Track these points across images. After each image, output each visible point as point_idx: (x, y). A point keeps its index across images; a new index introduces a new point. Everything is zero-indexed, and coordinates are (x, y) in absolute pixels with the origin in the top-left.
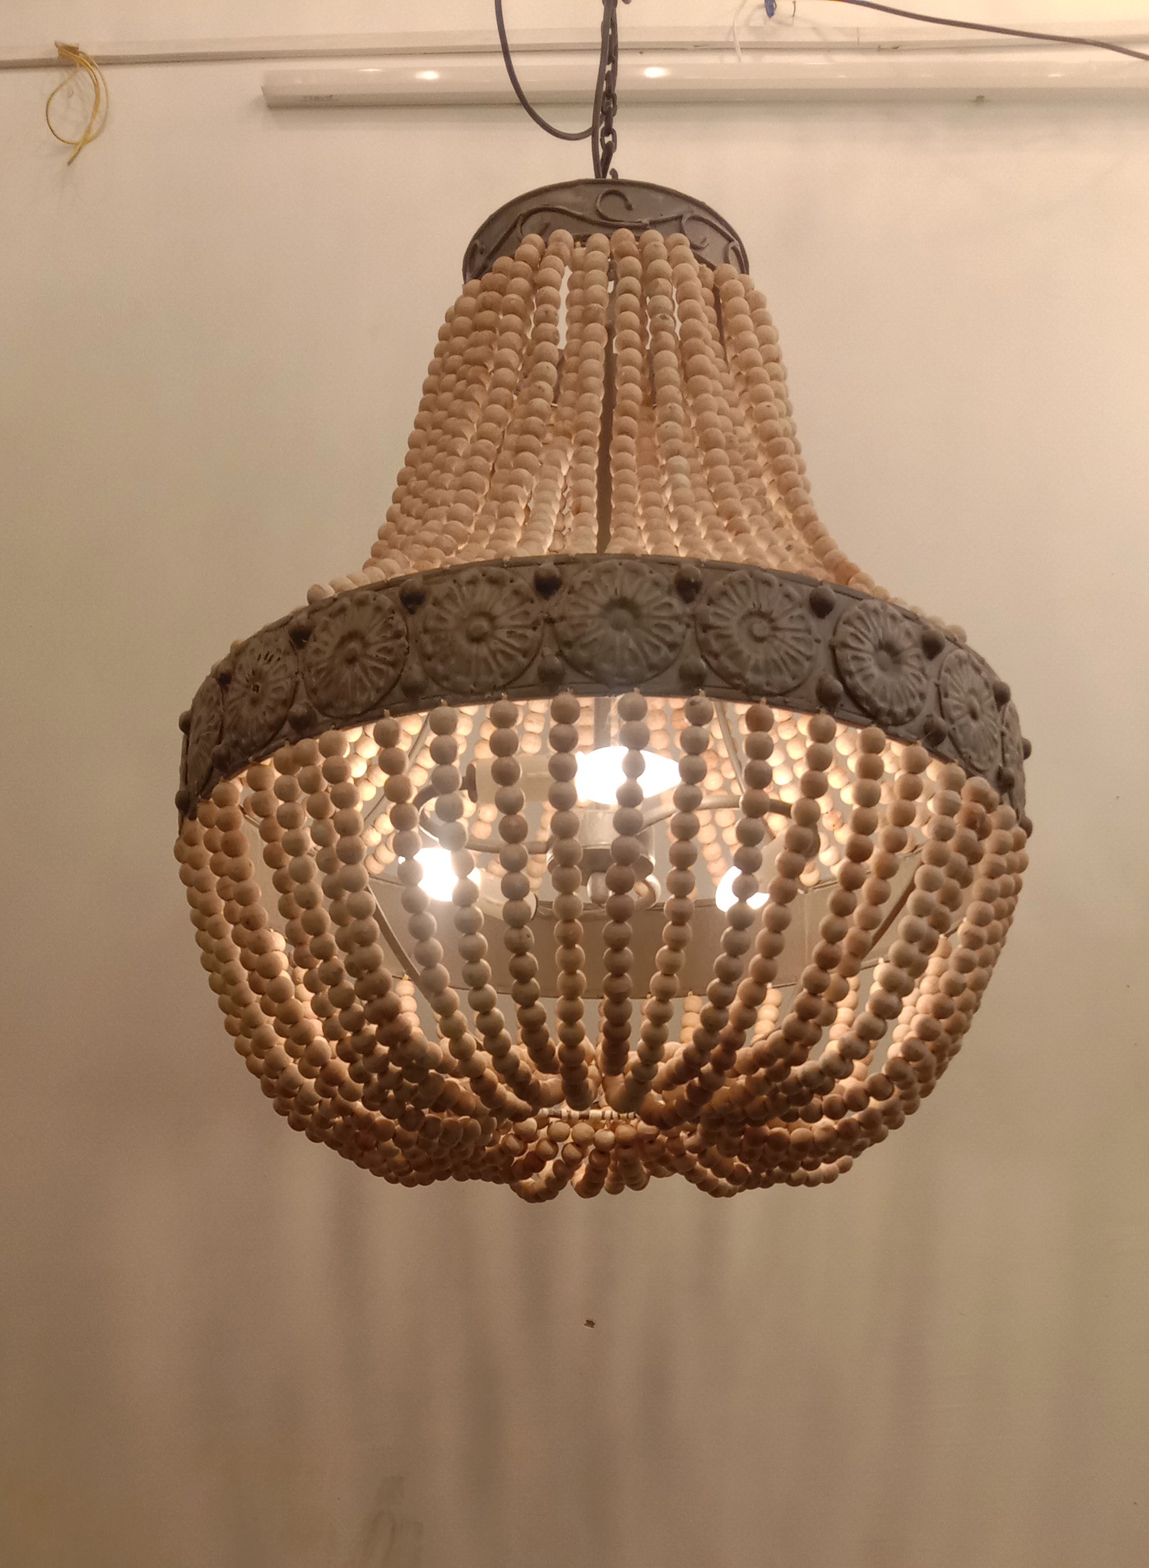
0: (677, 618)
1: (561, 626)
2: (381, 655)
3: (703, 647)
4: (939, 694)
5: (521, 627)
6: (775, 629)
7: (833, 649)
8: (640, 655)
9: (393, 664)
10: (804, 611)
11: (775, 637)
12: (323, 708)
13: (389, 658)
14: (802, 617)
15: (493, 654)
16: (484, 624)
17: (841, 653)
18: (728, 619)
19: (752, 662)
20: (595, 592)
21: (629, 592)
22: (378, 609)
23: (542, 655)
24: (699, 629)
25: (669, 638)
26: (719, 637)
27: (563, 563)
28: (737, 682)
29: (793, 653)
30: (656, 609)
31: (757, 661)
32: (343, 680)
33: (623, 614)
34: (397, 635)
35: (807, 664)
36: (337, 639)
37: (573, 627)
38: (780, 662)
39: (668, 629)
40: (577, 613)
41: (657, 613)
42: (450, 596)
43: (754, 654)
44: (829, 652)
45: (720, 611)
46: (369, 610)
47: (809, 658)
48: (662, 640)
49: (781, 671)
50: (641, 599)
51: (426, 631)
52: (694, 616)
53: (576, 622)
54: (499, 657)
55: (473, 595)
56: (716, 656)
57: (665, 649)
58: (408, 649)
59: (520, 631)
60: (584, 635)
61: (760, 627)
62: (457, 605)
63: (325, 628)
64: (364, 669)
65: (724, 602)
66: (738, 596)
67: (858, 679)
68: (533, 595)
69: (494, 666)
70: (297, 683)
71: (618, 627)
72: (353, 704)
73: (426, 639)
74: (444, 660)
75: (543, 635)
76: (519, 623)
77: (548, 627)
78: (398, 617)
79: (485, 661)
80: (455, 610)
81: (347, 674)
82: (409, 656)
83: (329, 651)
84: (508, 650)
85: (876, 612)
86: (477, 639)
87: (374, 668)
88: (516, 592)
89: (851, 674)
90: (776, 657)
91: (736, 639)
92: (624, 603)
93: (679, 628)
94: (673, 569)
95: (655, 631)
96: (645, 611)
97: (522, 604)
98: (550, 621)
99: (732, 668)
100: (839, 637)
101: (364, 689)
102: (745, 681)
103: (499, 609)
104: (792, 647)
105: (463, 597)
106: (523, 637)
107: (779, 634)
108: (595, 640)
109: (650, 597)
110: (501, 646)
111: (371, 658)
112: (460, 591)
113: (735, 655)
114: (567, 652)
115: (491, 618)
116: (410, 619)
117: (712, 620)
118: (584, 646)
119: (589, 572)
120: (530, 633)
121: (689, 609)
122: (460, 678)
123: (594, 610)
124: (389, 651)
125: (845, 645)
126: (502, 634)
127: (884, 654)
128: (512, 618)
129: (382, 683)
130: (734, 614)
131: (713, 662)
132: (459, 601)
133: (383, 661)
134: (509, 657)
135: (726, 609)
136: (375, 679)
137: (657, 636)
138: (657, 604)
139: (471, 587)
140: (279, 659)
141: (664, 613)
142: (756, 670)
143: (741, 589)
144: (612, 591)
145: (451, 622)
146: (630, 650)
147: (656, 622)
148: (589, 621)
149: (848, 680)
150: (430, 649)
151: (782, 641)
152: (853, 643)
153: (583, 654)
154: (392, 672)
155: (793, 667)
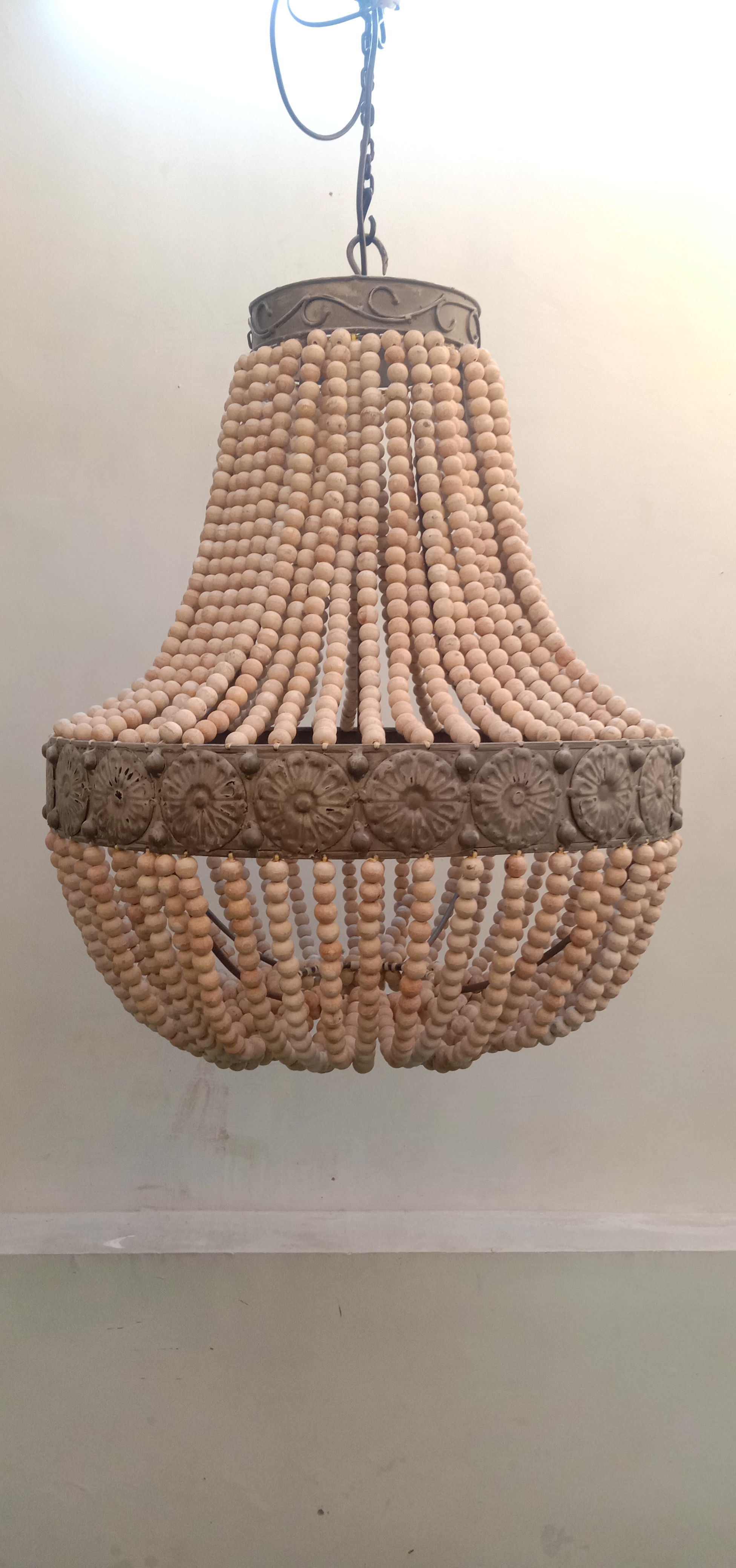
0: (457, 799)
1: (369, 807)
2: (225, 811)
3: (477, 819)
4: (639, 795)
5: (338, 805)
6: (529, 794)
7: (569, 798)
8: (430, 832)
9: (235, 820)
10: (549, 774)
11: (528, 801)
12: (178, 836)
13: (232, 814)
14: (548, 780)
15: (316, 825)
16: (308, 799)
17: (576, 801)
18: (495, 795)
19: (512, 826)
20: (395, 780)
21: (421, 781)
22: (221, 771)
23: (354, 828)
24: (473, 804)
25: (451, 816)
26: (488, 809)
27: (368, 752)
28: (502, 842)
29: (541, 811)
30: (442, 793)
31: (516, 824)
32: (194, 821)
33: (417, 796)
34: (238, 797)
35: (551, 817)
36: (187, 787)
37: (379, 809)
38: (532, 822)
39: (452, 809)
40: (381, 797)
41: (442, 797)
42: (280, 772)
43: (513, 818)
44: (566, 800)
45: (490, 789)
46: (214, 770)
47: (552, 812)
48: (447, 818)
49: (533, 828)
50: (430, 786)
51: (261, 798)
52: (470, 793)
53: (380, 805)
54: (321, 828)
55: (299, 776)
56: (486, 824)
57: (449, 825)
58: (247, 808)
59: (337, 809)
60: (386, 816)
61: (518, 795)
62: (287, 783)
63: (177, 771)
64: (211, 816)
65: (493, 780)
66: (502, 772)
67: (586, 819)
68: (346, 779)
69: (316, 835)
70: (154, 806)
71: (413, 807)
72: (204, 842)
73: (261, 804)
74: (276, 824)
75: (354, 812)
76: (336, 802)
77: (358, 804)
78: (237, 781)
79: (310, 830)
80: (285, 786)
81: (197, 817)
82: (247, 813)
83: (181, 793)
84: (328, 824)
85: (600, 757)
86: (303, 810)
87: (220, 819)
88: (334, 776)
89: (582, 816)
90: (529, 818)
91: (501, 810)
92: (418, 788)
93: (458, 806)
94: (454, 755)
95: (442, 812)
96: (433, 795)
97: (337, 786)
98: (360, 801)
99: (497, 832)
100: (574, 789)
101: (211, 833)
102: (506, 841)
103: (320, 790)
104: (540, 807)
105: (291, 776)
106: (339, 814)
107: (532, 799)
108: (396, 820)
109: (438, 784)
110: (322, 820)
111: (216, 810)
112: (289, 771)
113: (500, 823)
114: (374, 827)
115: (314, 796)
116: (247, 783)
117: (484, 797)
118: (387, 825)
119: (391, 761)
120: (345, 811)
121: (465, 788)
122: (290, 842)
123: (395, 795)
124: (232, 809)
125: (578, 795)
126: (322, 810)
127: (605, 788)
128: (331, 798)
129: (226, 833)
130: (499, 789)
131: (484, 828)
132: (288, 778)
133: (227, 815)
134: (328, 829)
135: (493, 786)
136: (220, 827)
137: (443, 816)
138: (444, 789)
139: (297, 767)
140: (138, 780)
141: (448, 797)
142: (515, 831)
143: (505, 767)
144: (408, 780)
145: (282, 796)
146: (423, 827)
147: (441, 804)
148: (391, 805)
149: (580, 821)
150: (265, 813)
151: (534, 804)
152: (584, 791)
153: (387, 831)
154: (234, 825)
155: (542, 822)
